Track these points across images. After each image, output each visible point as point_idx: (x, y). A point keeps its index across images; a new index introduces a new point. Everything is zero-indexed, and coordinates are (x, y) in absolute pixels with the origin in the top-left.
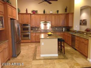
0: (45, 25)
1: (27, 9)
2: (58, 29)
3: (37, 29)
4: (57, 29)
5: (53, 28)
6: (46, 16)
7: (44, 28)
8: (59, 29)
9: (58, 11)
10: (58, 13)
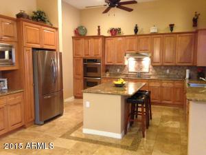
0: (139, 60)
1: (99, 27)
2: (172, 73)
3: (118, 70)
4: (168, 71)
5: (158, 70)
6: (139, 41)
7: (136, 69)
8: (176, 72)
9: (172, 26)
10: (172, 30)
